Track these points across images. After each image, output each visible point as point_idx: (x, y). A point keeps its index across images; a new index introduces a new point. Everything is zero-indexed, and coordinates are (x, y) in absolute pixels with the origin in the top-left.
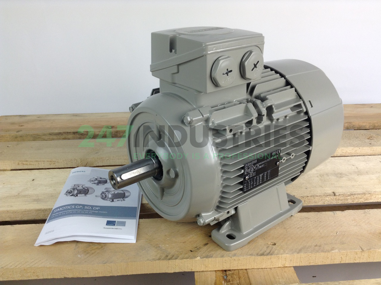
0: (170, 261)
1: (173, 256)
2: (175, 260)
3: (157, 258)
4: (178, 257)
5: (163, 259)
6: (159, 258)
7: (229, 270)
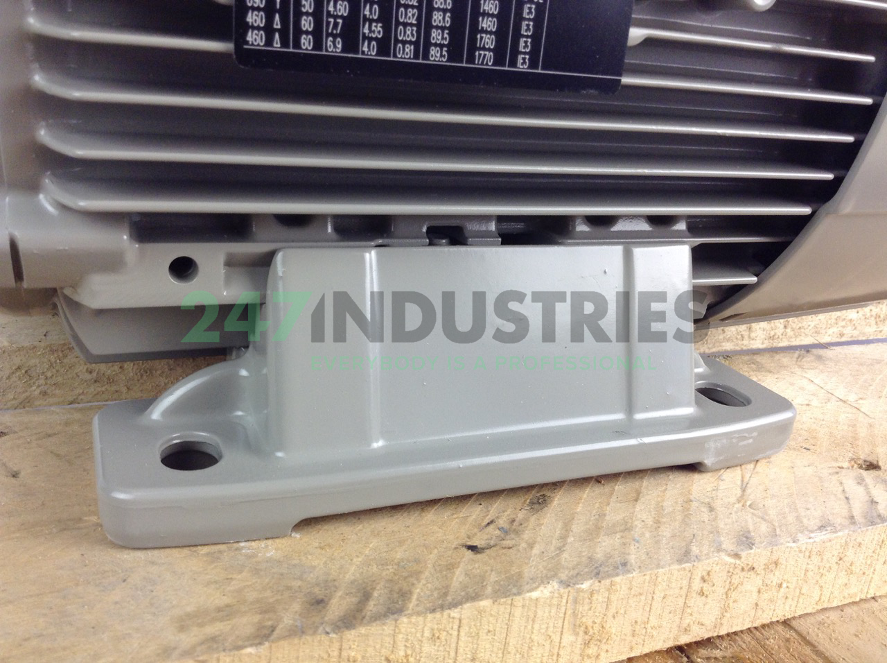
0: (350, 635)
1: (366, 596)
2: (388, 628)
3: (249, 630)
4: (405, 595)
5: (296, 632)
6: (260, 627)
7: (707, 642)
